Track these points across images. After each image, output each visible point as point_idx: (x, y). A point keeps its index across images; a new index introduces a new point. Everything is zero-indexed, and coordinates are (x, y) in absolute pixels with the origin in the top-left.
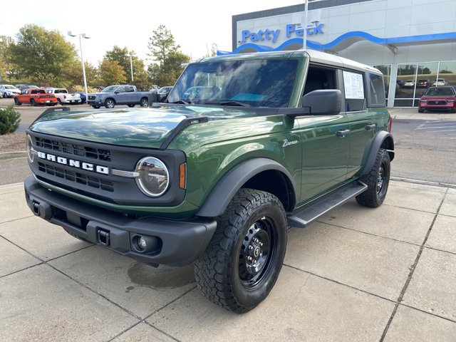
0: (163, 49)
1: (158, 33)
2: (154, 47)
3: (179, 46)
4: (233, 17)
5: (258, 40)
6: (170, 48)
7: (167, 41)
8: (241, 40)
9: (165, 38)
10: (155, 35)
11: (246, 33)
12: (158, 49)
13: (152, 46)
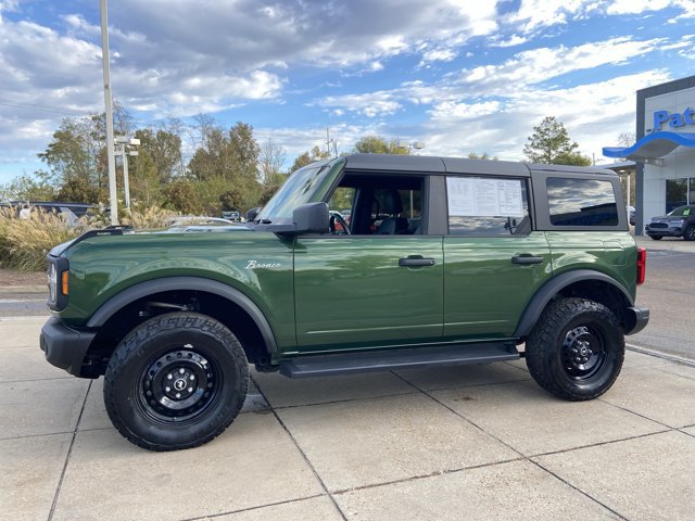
0: (549, 152)
1: (543, 129)
2: (534, 151)
3: (575, 145)
4: (638, 92)
5: (684, 125)
6: (560, 149)
7: (555, 139)
8: (652, 127)
9: (551, 135)
10: (537, 133)
11: (661, 116)
12: (540, 152)
13: (531, 149)
